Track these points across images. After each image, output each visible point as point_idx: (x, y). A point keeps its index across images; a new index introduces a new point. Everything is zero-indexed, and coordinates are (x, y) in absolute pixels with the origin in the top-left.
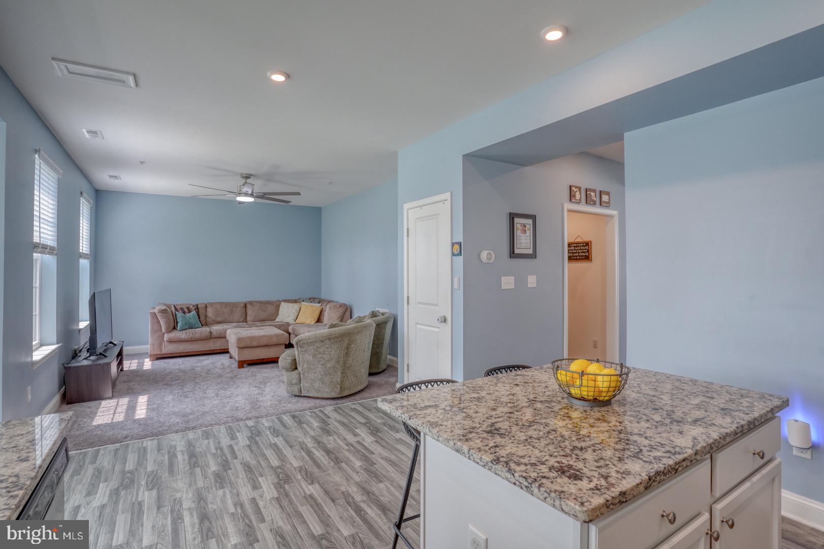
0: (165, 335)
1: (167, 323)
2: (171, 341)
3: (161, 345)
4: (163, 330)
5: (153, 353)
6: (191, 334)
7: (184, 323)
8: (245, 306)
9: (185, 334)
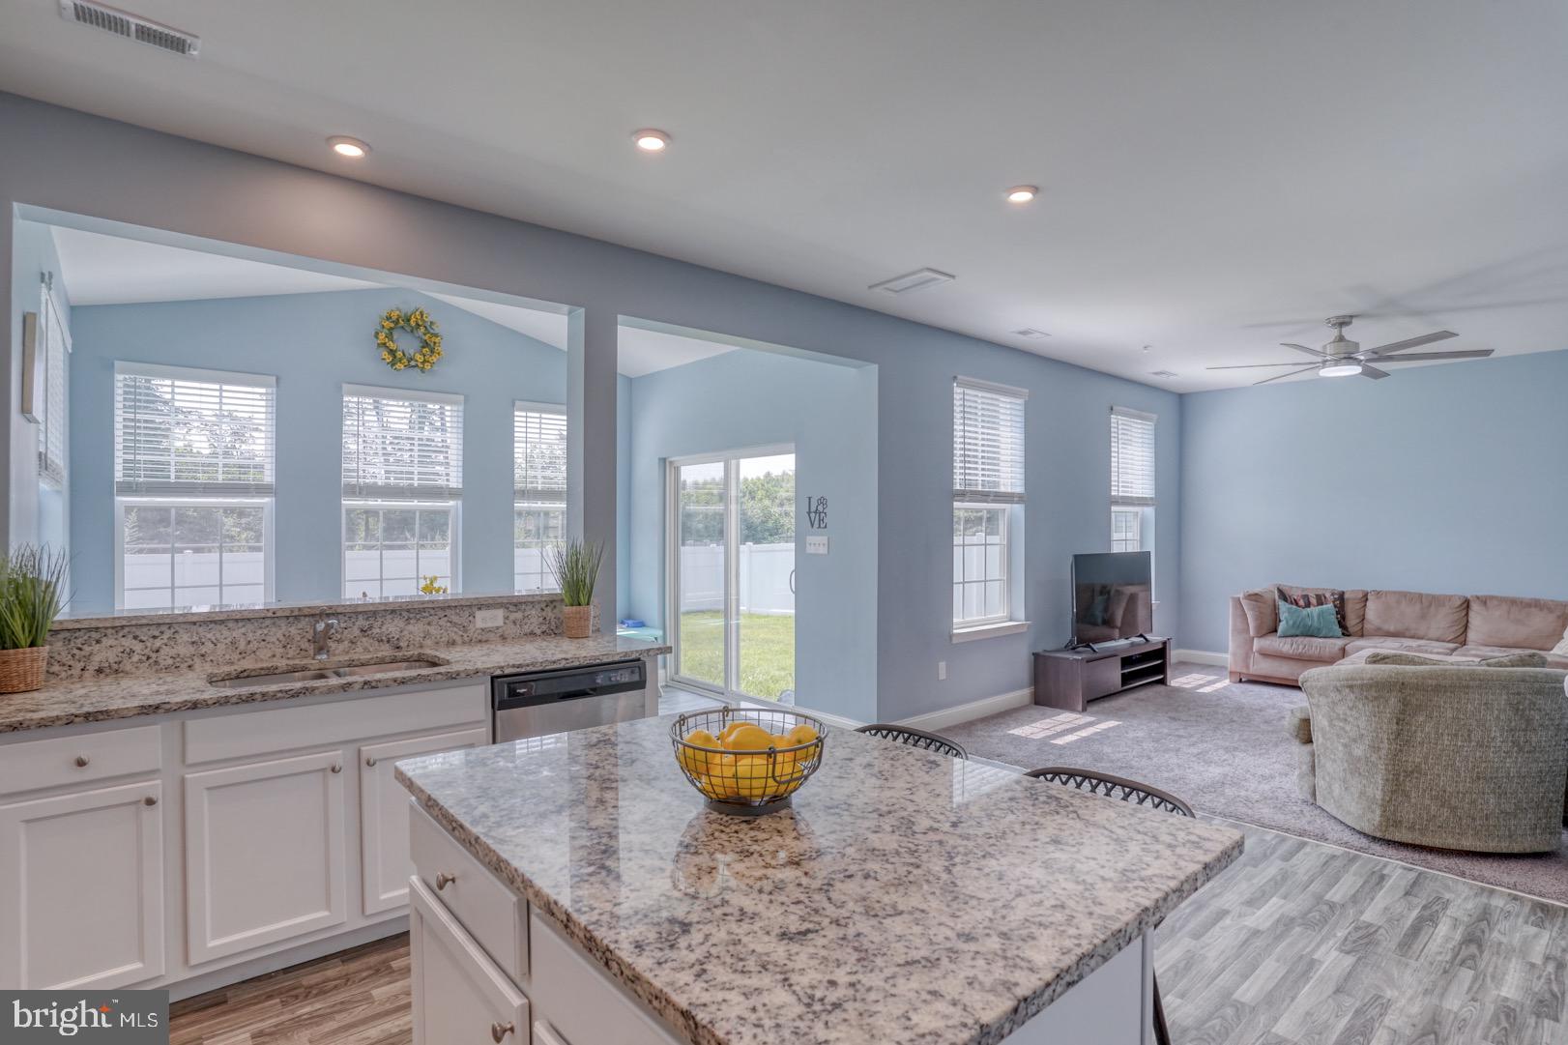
0: (1255, 640)
1: (1259, 618)
2: (1265, 654)
3: (1247, 657)
4: (1252, 633)
5: (1234, 670)
6: (1301, 647)
7: (1291, 622)
8: (1466, 605)
9: (1289, 646)
